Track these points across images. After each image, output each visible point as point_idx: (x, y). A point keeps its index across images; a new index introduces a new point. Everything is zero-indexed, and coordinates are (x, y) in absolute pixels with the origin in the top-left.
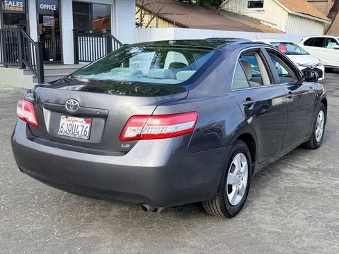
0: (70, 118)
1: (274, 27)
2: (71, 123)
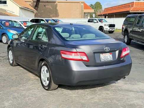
0: (104, 54)
1: (13, 13)
2: (104, 56)
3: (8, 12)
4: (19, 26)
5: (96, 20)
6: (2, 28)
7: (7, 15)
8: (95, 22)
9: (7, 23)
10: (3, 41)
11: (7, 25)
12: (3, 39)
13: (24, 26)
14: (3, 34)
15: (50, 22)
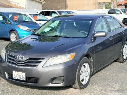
1: (18, 5)
3: (13, 3)
4: (29, 21)
5: (118, 10)
6: (10, 23)
7: (12, 7)
8: (117, 14)
9: (16, 17)
10: (11, 39)
11: (16, 19)
12: (11, 37)
13: (35, 20)
14: (12, 31)
15: (63, 14)
